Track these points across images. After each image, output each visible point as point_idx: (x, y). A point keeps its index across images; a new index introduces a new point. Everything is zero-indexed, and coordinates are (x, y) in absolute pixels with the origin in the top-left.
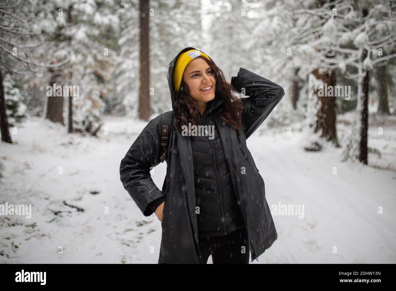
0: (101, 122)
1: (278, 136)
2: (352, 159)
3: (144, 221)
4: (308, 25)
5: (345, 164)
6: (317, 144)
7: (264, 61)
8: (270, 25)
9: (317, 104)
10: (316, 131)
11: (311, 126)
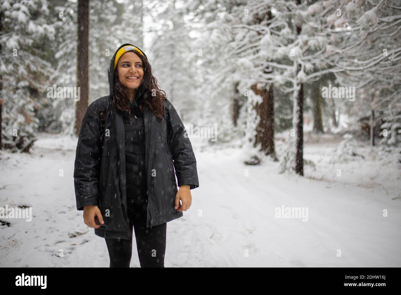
0: (34, 139)
1: (219, 153)
2: (289, 170)
3: (78, 233)
4: (246, 40)
5: (282, 176)
6: (256, 158)
7: (206, 80)
8: (209, 37)
9: (256, 118)
10: (255, 145)
11: (250, 140)
